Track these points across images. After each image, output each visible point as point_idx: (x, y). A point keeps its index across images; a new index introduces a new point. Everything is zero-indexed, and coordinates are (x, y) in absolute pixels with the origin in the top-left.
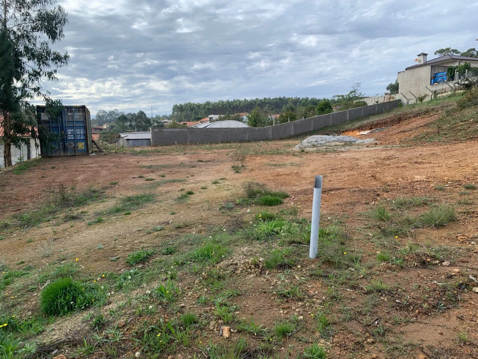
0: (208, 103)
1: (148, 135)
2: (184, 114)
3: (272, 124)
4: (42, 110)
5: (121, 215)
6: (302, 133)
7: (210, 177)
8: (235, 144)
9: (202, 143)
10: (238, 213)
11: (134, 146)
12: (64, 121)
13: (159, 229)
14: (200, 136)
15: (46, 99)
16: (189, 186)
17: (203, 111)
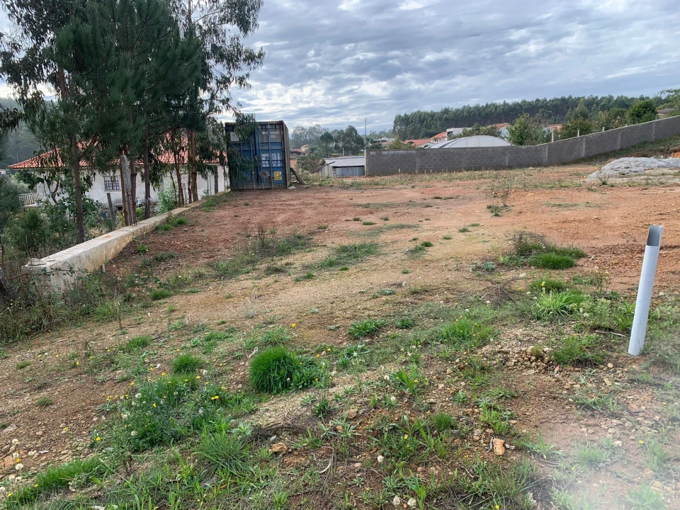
0: (446, 111)
1: (361, 161)
2: (410, 128)
3: (548, 139)
4: (231, 128)
5: (336, 270)
6: (600, 155)
7: (454, 222)
8: (488, 172)
9: (438, 170)
10: (503, 277)
11: (343, 176)
12: (257, 143)
13: (388, 292)
14: (435, 160)
15: (237, 115)
16: (425, 234)
17: (439, 123)
